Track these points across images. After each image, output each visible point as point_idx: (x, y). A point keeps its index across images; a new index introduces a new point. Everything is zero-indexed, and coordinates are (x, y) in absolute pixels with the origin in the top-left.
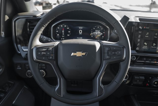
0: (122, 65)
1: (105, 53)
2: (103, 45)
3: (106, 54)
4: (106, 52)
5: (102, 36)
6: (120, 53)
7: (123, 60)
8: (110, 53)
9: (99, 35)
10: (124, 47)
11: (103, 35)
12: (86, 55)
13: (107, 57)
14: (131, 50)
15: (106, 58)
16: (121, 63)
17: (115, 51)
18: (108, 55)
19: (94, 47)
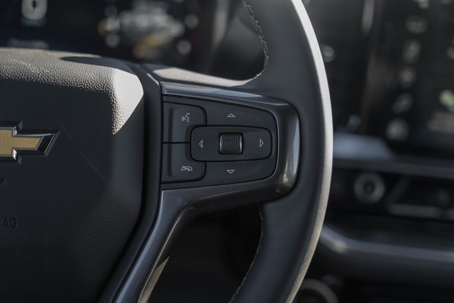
0: (277, 219)
1: (170, 143)
2: (162, 95)
3: (178, 151)
4: (179, 135)
5: (177, 40)
6: (261, 143)
7: (287, 192)
8: (201, 144)
9: (158, 39)
10: (289, 112)
11: (187, 34)
12: (47, 152)
13: (185, 168)
14: (335, 130)
15: (174, 172)
16: (272, 210)
17: (233, 131)
18: (190, 157)
19: (103, 99)
